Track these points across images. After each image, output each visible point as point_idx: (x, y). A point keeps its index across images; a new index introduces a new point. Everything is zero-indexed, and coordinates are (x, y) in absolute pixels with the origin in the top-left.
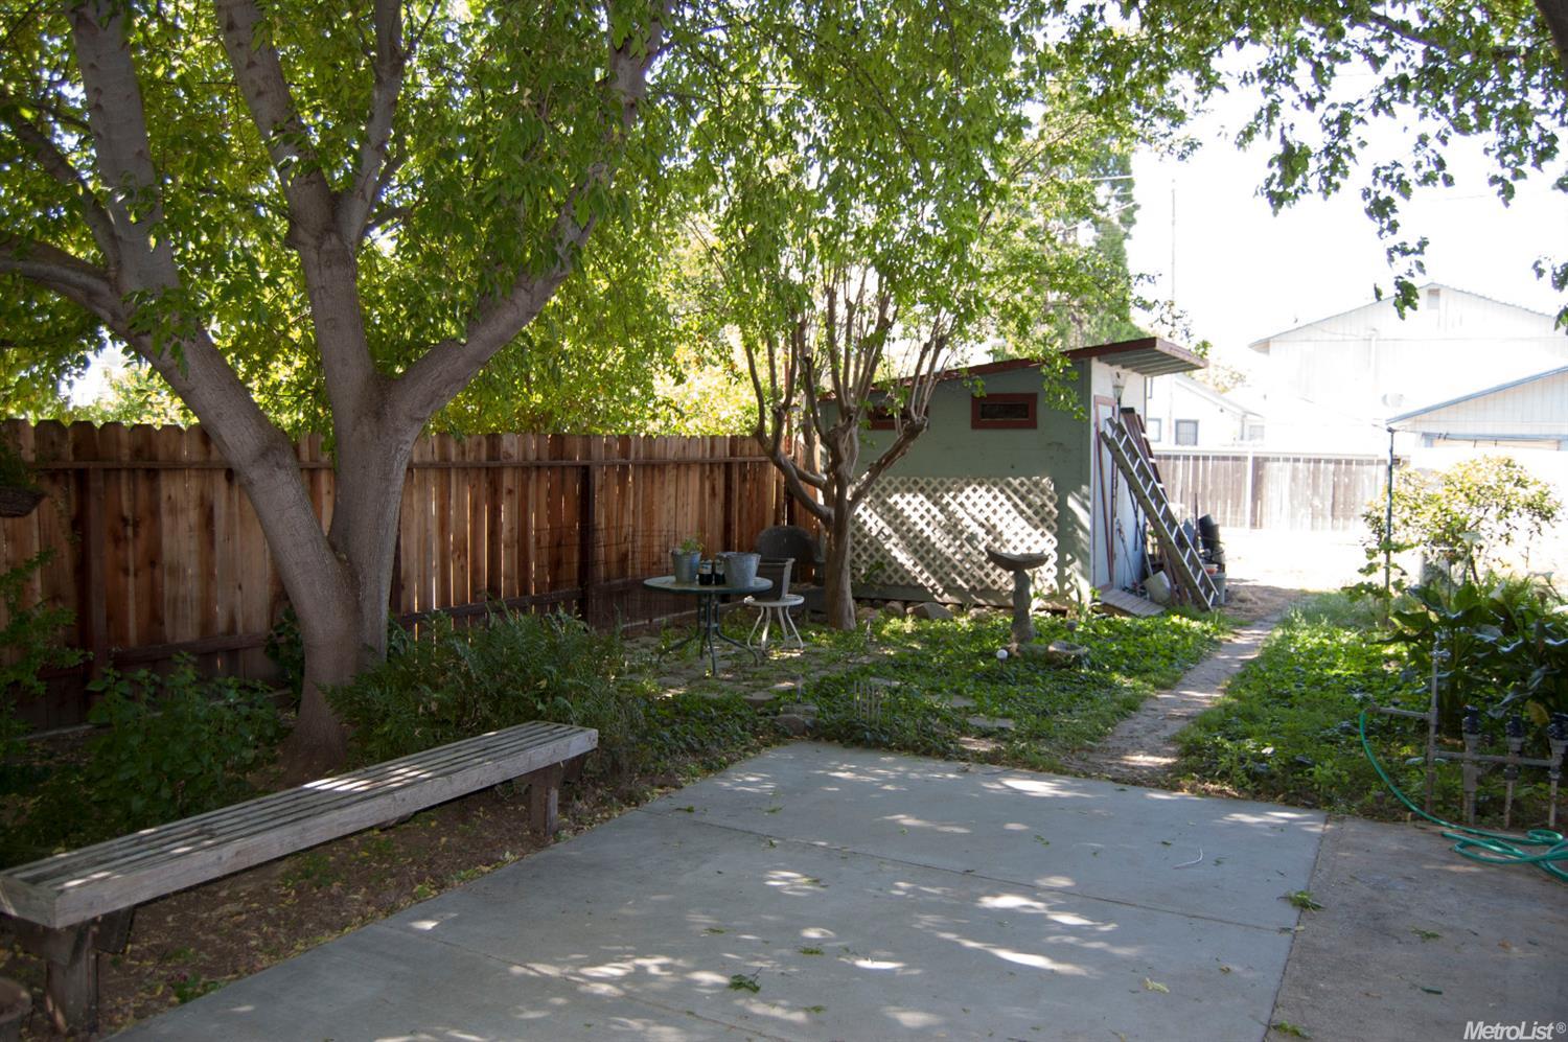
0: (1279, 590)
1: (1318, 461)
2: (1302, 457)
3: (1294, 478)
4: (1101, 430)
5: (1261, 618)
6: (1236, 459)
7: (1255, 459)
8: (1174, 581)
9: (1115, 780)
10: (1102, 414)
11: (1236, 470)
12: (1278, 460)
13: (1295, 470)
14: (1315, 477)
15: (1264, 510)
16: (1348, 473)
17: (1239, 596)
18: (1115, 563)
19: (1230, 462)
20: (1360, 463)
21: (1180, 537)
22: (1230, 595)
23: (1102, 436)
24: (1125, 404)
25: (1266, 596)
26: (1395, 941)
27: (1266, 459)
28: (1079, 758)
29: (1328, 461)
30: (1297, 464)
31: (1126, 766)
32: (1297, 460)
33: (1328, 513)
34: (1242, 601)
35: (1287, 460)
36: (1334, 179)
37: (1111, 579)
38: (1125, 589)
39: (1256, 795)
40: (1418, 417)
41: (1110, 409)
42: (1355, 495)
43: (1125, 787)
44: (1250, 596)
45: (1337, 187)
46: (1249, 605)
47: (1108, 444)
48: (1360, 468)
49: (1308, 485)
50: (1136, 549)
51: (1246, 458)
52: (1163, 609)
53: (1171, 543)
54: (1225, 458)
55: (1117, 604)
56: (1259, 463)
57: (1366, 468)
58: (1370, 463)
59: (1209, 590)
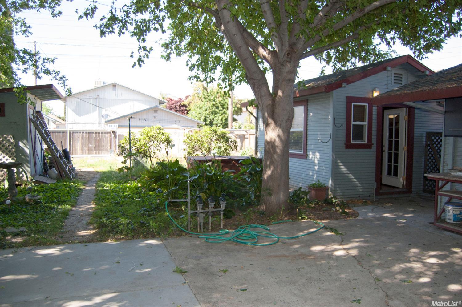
0: (90, 172)
1: (89, 133)
2: (85, 132)
3: (82, 138)
4: (31, 118)
5: (89, 181)
6: (63, 132)
7: (70, 133)
8: (58, 170)
9: (80, 242)
10: (30, 111)
11: (64, 136)
12: (77, 133)
13: (83, 136)
14: (89, 138)
15: (74, 149)
16: (99, 136)
17: (79, 174)
18: (37, 165)
19: (62, 134)
20: (102, 133)
21: (60, 156)
22: (76, 174)
23: (31, 120)
24: (37, 110)
25: (87, 174)
26: (218, 276)
27: (73, 133)
28: (60, 237)
29: (93, 133)
30: (83, 134)
31: (79, 236)
32: (83, 133)
33: (94, 149)
34: (80, 176)
35: (80, 133)
36: (123, 31)
37: (36, 172)
38: (40, 175)
39: (133, 237)
40: (114, 121)
41: (32, 110)
42: (101, 143)
43: (87, 244)
44: (82, 174)
45: (124, 33)
46: (83, 177)
47: (33, 123)
48: (102, 134)
49: (87, 140)
50: (42, 161)
51: (67, 132)
52: (56, 181)
53: (58, 157)
54: (60, 132)
55: (41, 180)
56: (71, 134)
57: (104, 135)
58: (105, 133)
59: (71, 173)
